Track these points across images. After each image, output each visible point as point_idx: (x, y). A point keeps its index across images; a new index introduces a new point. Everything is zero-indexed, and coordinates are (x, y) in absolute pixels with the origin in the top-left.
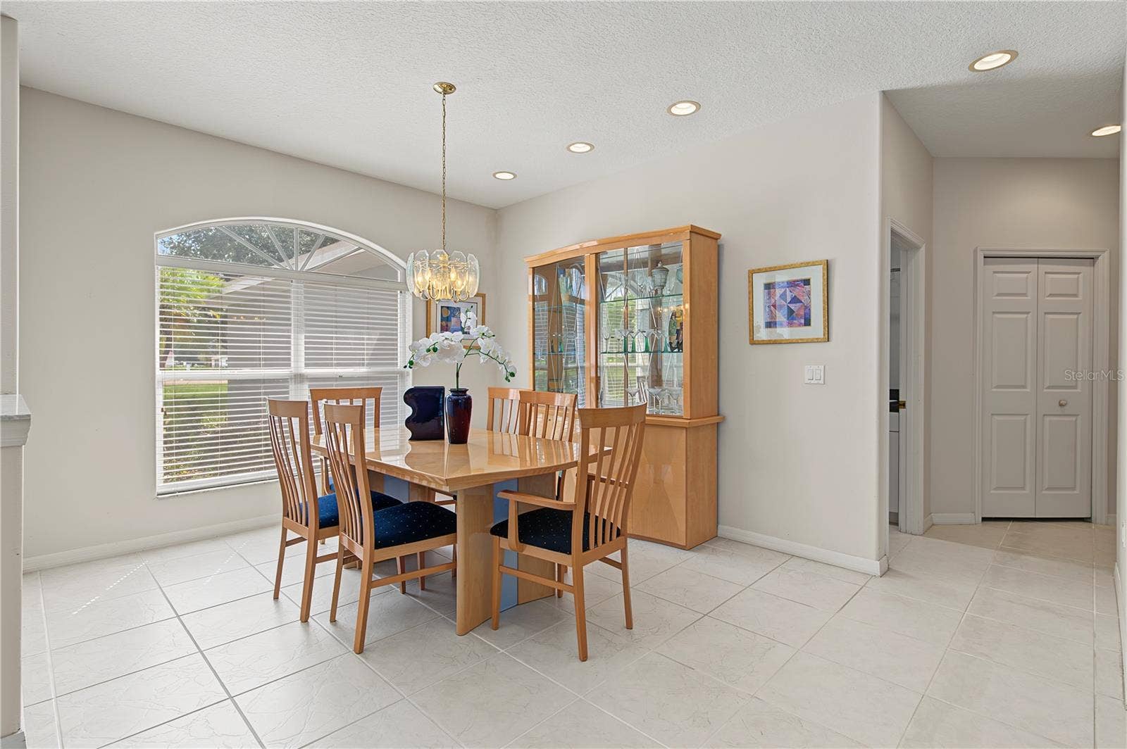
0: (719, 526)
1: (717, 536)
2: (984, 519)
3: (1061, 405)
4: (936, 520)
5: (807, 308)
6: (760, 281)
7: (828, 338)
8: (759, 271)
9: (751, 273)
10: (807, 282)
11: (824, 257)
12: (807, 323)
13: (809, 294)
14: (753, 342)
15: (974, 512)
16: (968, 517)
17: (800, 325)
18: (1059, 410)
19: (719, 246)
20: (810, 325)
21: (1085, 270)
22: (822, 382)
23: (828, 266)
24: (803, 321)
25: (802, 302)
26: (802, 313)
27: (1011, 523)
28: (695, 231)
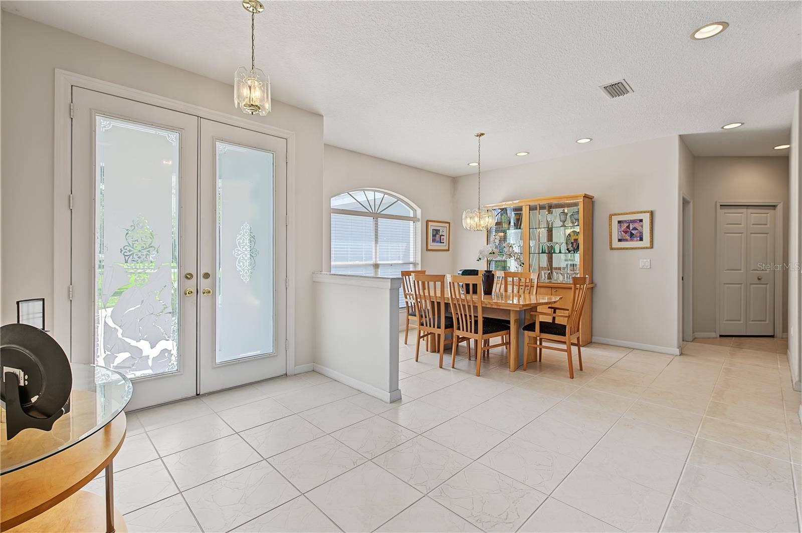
0: (593, 337)
1: (591, 342)
2: (721, 336)
3: (759, 279)
4: (696, 336)
5: (641, 233)
6: (615, 220)
7: (652, 248)
8: (615, 215)
9: (611, 216)
10: (641, 221)
11: (650, 209)
12: (641, 239)
13: (642, 226)
14: (612, 249)
15: (715, 332)
16: (713, 335)
17: (637, 240)
18: (758, 282)
19: (593, 202)
20: (642, 240)
21: (771, 212)
22: (649, 267)
23: (652, 214)
24: (639, 239)
25: (638, 230)
26: (638, 235)
27: (734, 338)
28: (586, 196)
